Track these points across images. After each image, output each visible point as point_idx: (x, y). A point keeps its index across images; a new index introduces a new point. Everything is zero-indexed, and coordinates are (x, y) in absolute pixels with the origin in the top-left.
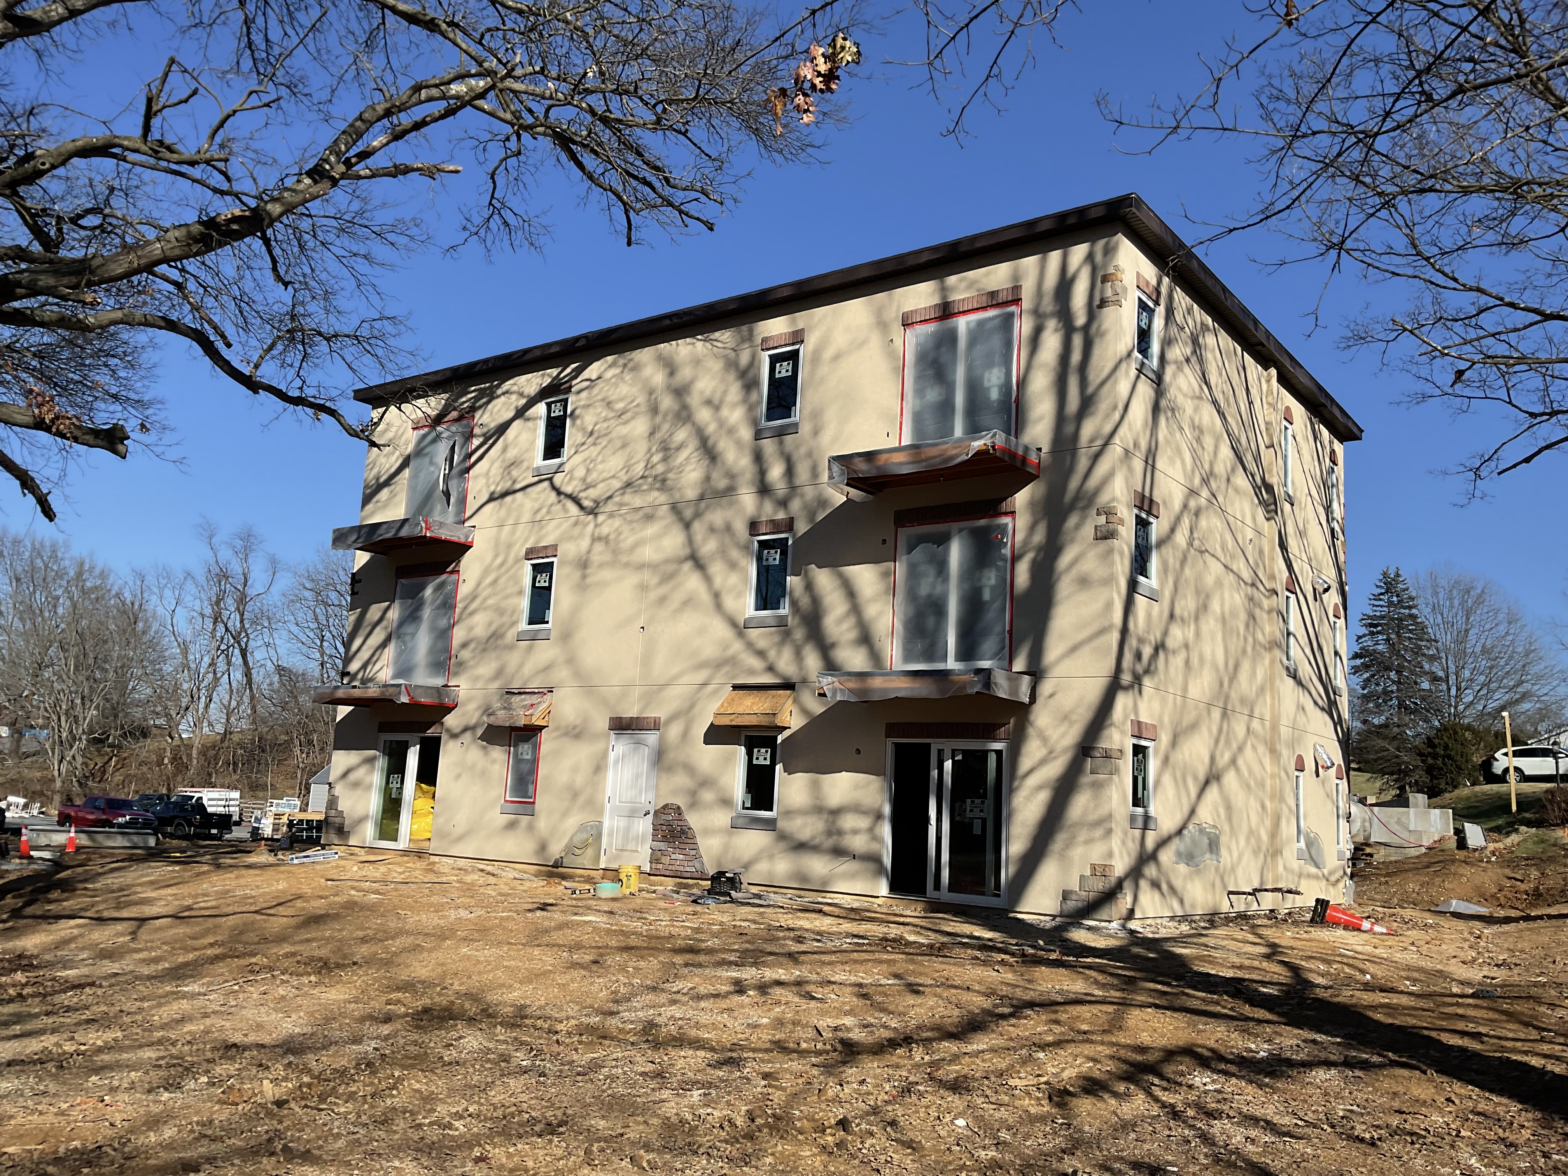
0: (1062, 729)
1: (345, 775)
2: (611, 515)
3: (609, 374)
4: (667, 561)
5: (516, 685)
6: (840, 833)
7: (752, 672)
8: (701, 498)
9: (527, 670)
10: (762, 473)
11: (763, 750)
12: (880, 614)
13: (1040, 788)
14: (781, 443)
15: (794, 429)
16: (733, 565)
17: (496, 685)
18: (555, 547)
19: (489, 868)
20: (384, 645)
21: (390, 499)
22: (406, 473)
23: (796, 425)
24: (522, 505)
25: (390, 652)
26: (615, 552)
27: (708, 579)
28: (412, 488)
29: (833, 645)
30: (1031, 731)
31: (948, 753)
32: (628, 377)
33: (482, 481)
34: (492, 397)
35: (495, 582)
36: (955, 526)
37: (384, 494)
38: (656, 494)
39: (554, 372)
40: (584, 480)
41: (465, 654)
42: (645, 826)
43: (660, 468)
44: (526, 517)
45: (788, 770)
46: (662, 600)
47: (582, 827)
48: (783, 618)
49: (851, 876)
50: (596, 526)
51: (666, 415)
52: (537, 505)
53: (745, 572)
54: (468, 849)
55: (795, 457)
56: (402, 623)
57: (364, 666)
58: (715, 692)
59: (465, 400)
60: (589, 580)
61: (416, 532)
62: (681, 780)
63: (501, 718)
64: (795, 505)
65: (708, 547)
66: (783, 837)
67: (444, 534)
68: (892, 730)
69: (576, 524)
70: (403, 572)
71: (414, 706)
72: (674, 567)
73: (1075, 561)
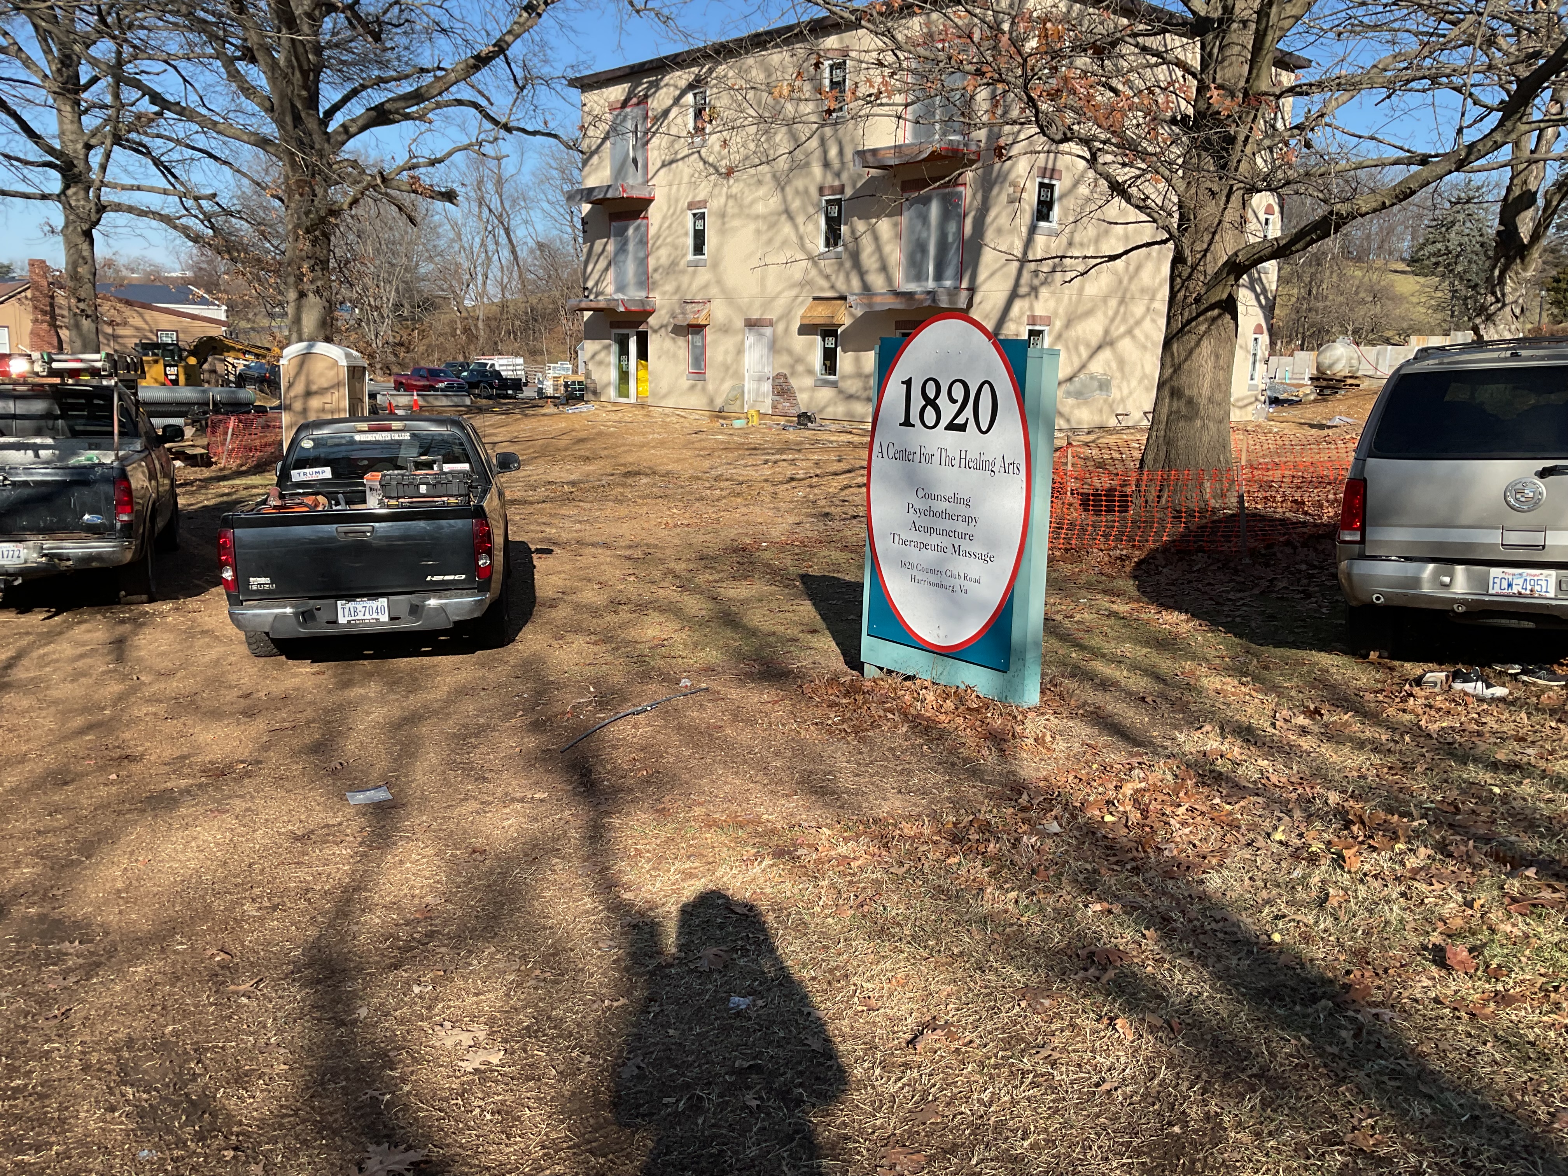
1: (593, 357)
2: (738, 179)
3: (731, 72)
4: (772, 214)
5: (688, 297)
7: (822, 289)
8: (790, 169)
9: (694, 287)
10: (825, 152)
11: (830, 338)
12: (892, 251)
14: (836, 131)
16: (809, 218)
17: (677, 297)
18: (705, 202)
19: (680, 413)
20: (606, 269)
21: (599, 163)
22: (608, 144)
24: (682, 170)
25: (611, 275)
26: (741, 207)
27: (796, 227)
28: (613, 157)
29: (867, 272)
33: (657, 152)
34: (658, 88)
35: (670, 226)
36: (934, 193)
37: (595, 159)
39: (696, 70)
40: (719, 153)
41: (657, 276)
42: (767, 387)
43: (765, 147)
44: (686, 179)
45: (844, 351)
46: (770, 241)
47: (733, 388)
48: (839, 253)
50: (729, 187)
52: (692, 170)
53: (818, 222)
54: (670, 402)
55: (843, 142)
56: (616, 254)
57: (596, 284)
58: (802, 302)
59: (641, 91)
60: (727, 226)
61: (617, 195)
62: (785, 358)
63: (681, 321)
64: (845, 176)
65: (796, 204)
66: (841, 392)
67: (635, 194)
68: (899, 324)
69: (717, 185)
70: (613, 218)
71: (628, 312)
72: (775, 218)
73: (996, 217)
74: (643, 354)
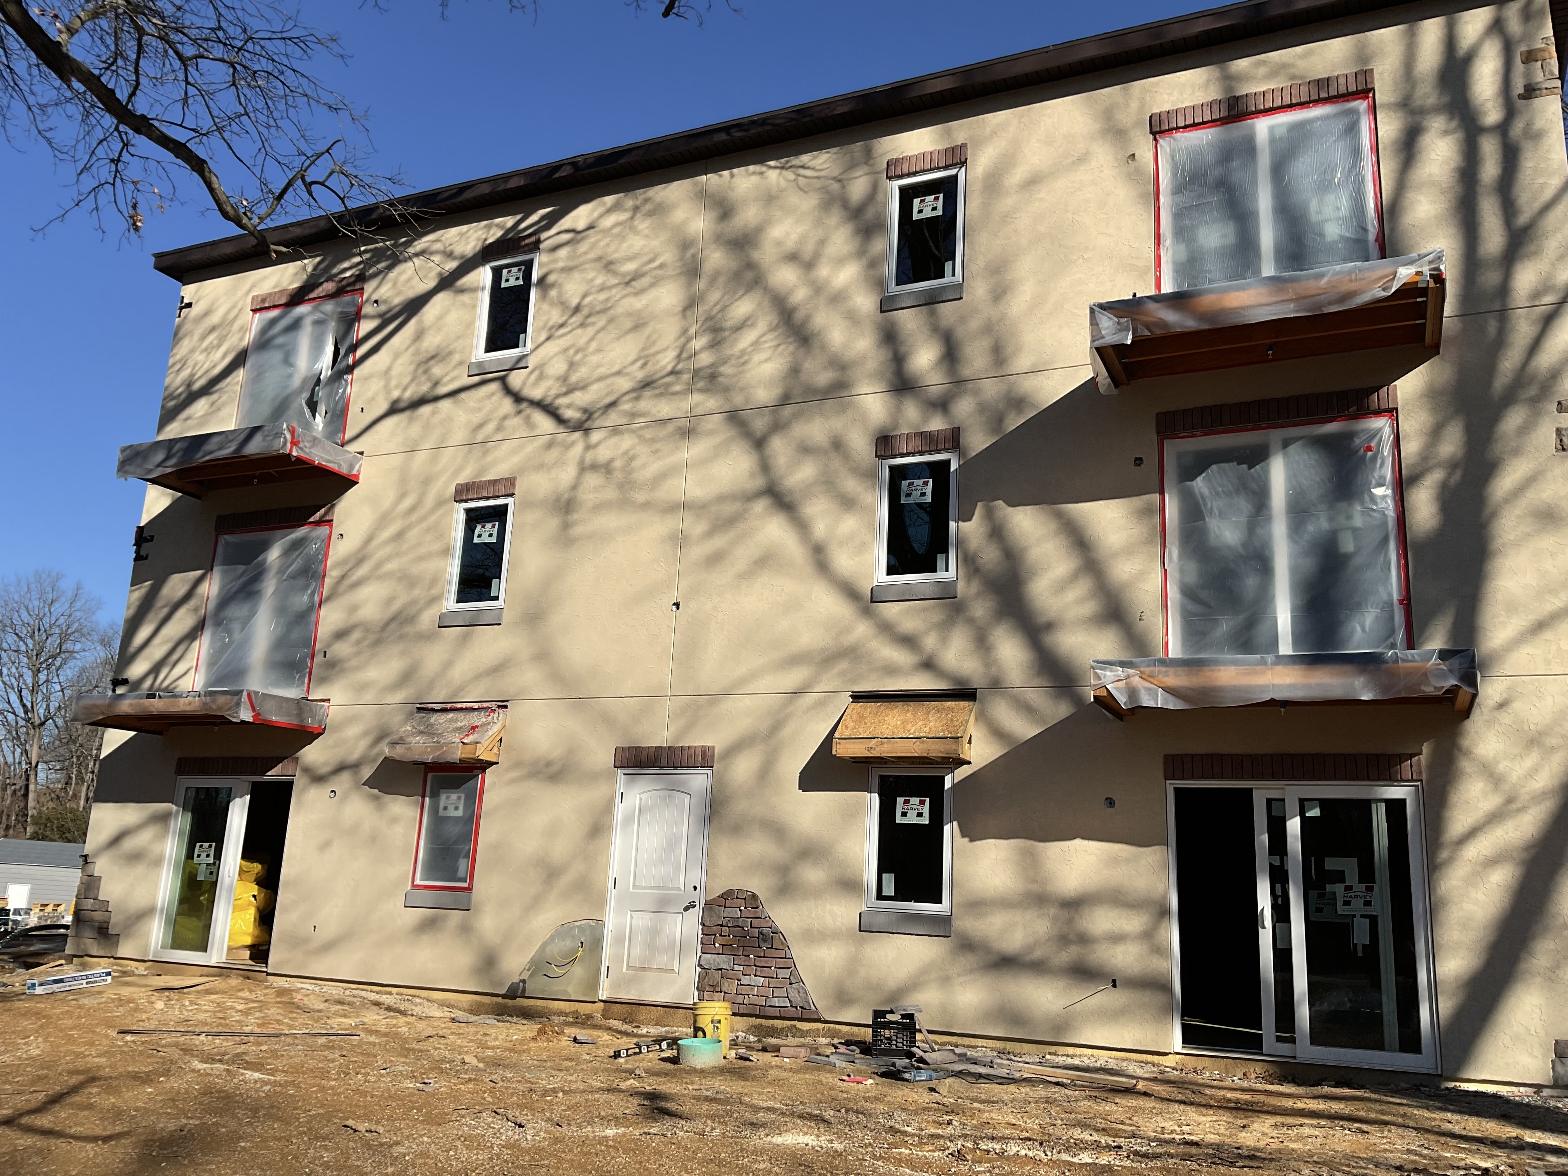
0: (1529, 762)
2: (616, 431)
3: (609, 221)
4: (722, 498)
5: (438, 695)
6: (1084, 939)
7: (891, 670)
8: (785, 400)
9: (458, 673)
10: (898, 360)
11: (915, 800)
12: (1142, 575)
13: (1492, 862)
14: (932, 313)
15: (956, 293)
16: (847, 503)
17: (399, 697)
18: (511, 481)
19: (386, 999)
20: (193, 635)
22: (240, 375)
23: (959, 287)
24: (450, 419)
25: (202, 647)
26: (625, 486)
27: (801, 526)
29: (1050, 626)
30: (1465, 765)
31: (1292, 805)
32: (643, 225)
33: (376, 385)
34: (395, 261)
35: (399, 536)
36: (1275, 436)
38: (697, 397)
39: (508, 221)
40: (564, 379)
41: (342, 649)
42: (685, 928)
43: (705, 359)
44: (459, 436)
45: (971, 833)
47: (563, 931)
48: (946, 585)
49: (1113, 1016)
50: (588, 448)
51: (713, 280)
52: (477, 419)
53: (869, 511)
54: (343, 966)
55: (960, 333)
56: (224, 602)
57: (155, 670)
58: (820, 704)
59: (348, 268)
60: (576, 531)
61: (275, 448)
62: (757, 851)
63: (418, 748)
64: (964, 409)
65: (800, 475)
66: (966, 947)
67: (319, 456)
68: (1177, 764)
69: (550, 446)
70: (232, 523)
72: (737, 506)
73: (1530, 481)
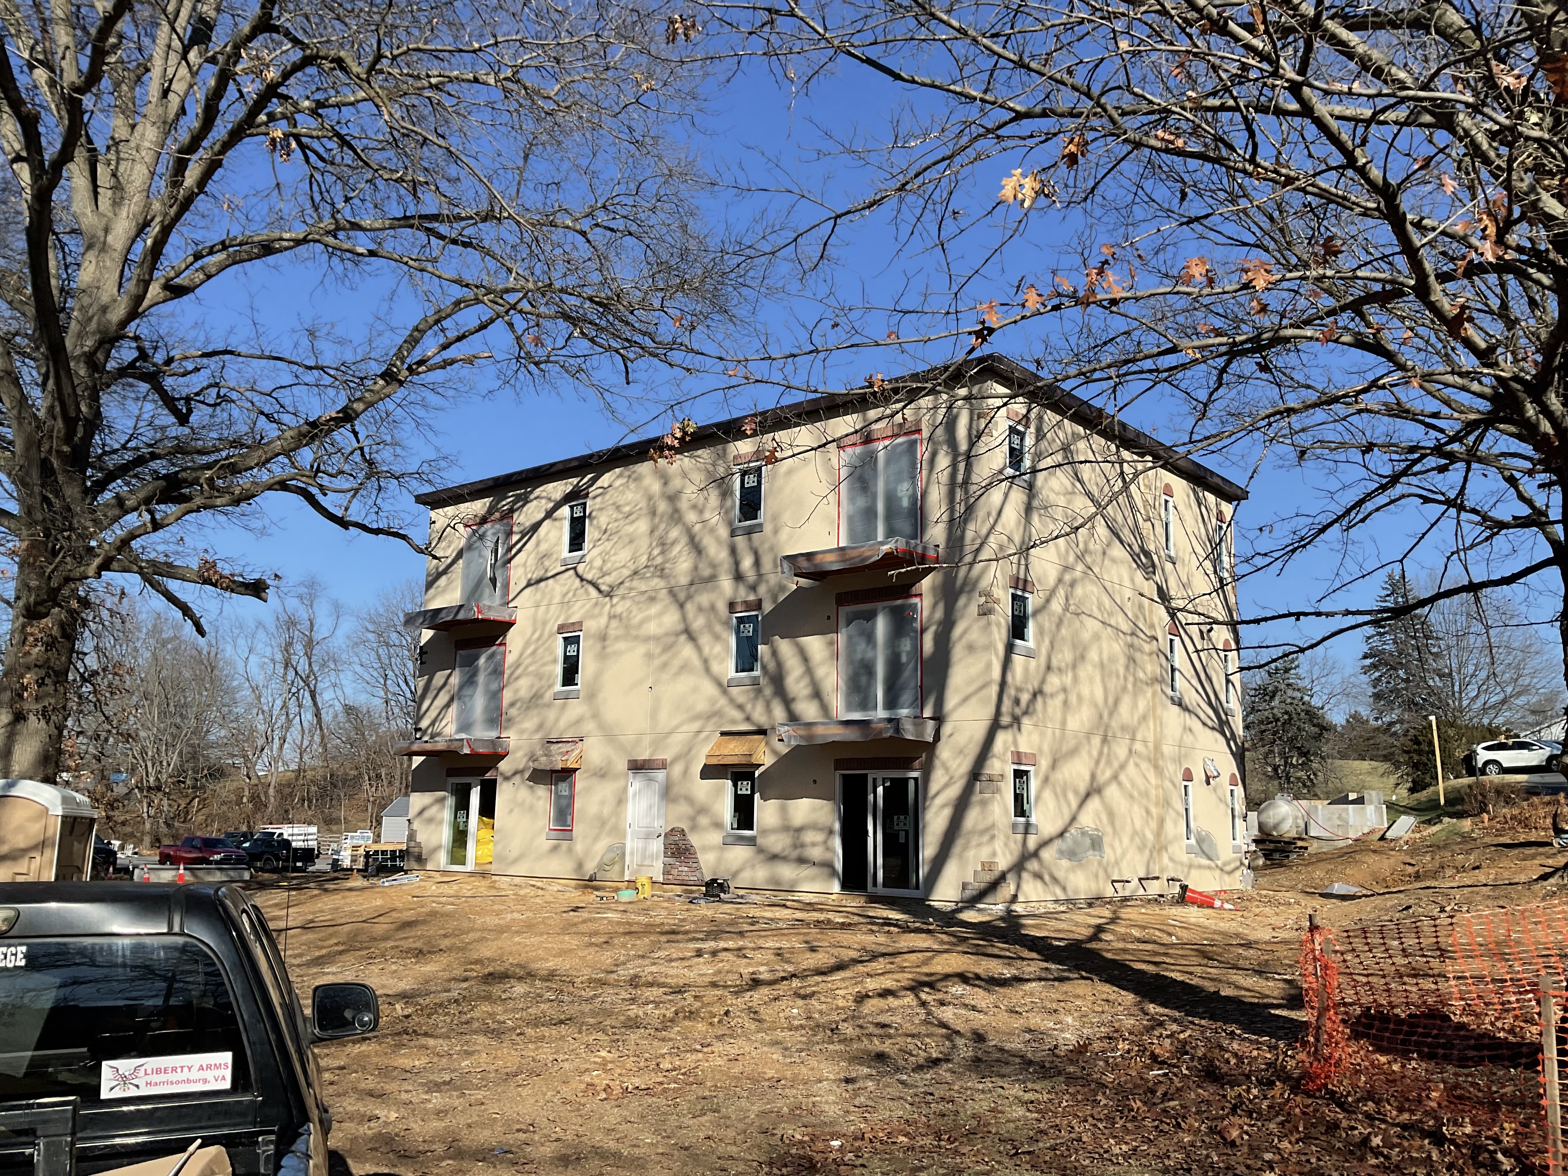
0: (958, 761)
1: (421, 813)
2: (623, 598)
3: (618, 483)
4: (667, 634)
5: (554, 735)
6: (803, 846)
7: (734, 722)
8: (692, 584)
9: (562, 723)
10: (737, 563)
11: (745, 783)
12: (827, 674)
13: (944, 806)
14: (750, 540)
15: (759, 528)
16: (717, 638)
17: (538, 736)
18: (580, 623)
19: (539, 884)
20: (448, 705)
21: (447, 585)
22: (460, 563)
23: (761, 525)
24: (553, 590)
25: (453, 711)
26: (627, 627)
27: (699, 649)
28: (465, 576)
29: (793, 699)
30: (937, 763)
31: (879, 781)
32: (632, 486)
33: (521, 571)
34: (526, 502)
35: (534, 652)
36: (880, 605)
37: (443, 581)
38: (656, 580)
39: (575, 481)
40: (601, 569)
41: (513, 712)
42: (657, 846)
43: (659, 560)
44: (557, 600)
45: (764, 798)
46: (664, 666)
47: (610, 849)
48: (756, 678)
49: (813, 879)
50: (612, 606)
51: (662, 517)
52: (565, 589)
53: (727, 643)
54: (521, 869)
55: (760, 551)
56: (461, 687)
57: (433, 723)
58: (707, 738)
59: (505, 505)
60: (608, 650)
61: (470, 616)
62: (683, 808)
63: (543, 763)
64: (762, 590)
65: (698, 623)
66: (761, 851)
67: (492, 616)
68: (839, 764)
69: (596, 604)
70: (461, 645)
71: (474, 755)
72: (673, 639)
73: (965, 632)
74: (488, 809)
